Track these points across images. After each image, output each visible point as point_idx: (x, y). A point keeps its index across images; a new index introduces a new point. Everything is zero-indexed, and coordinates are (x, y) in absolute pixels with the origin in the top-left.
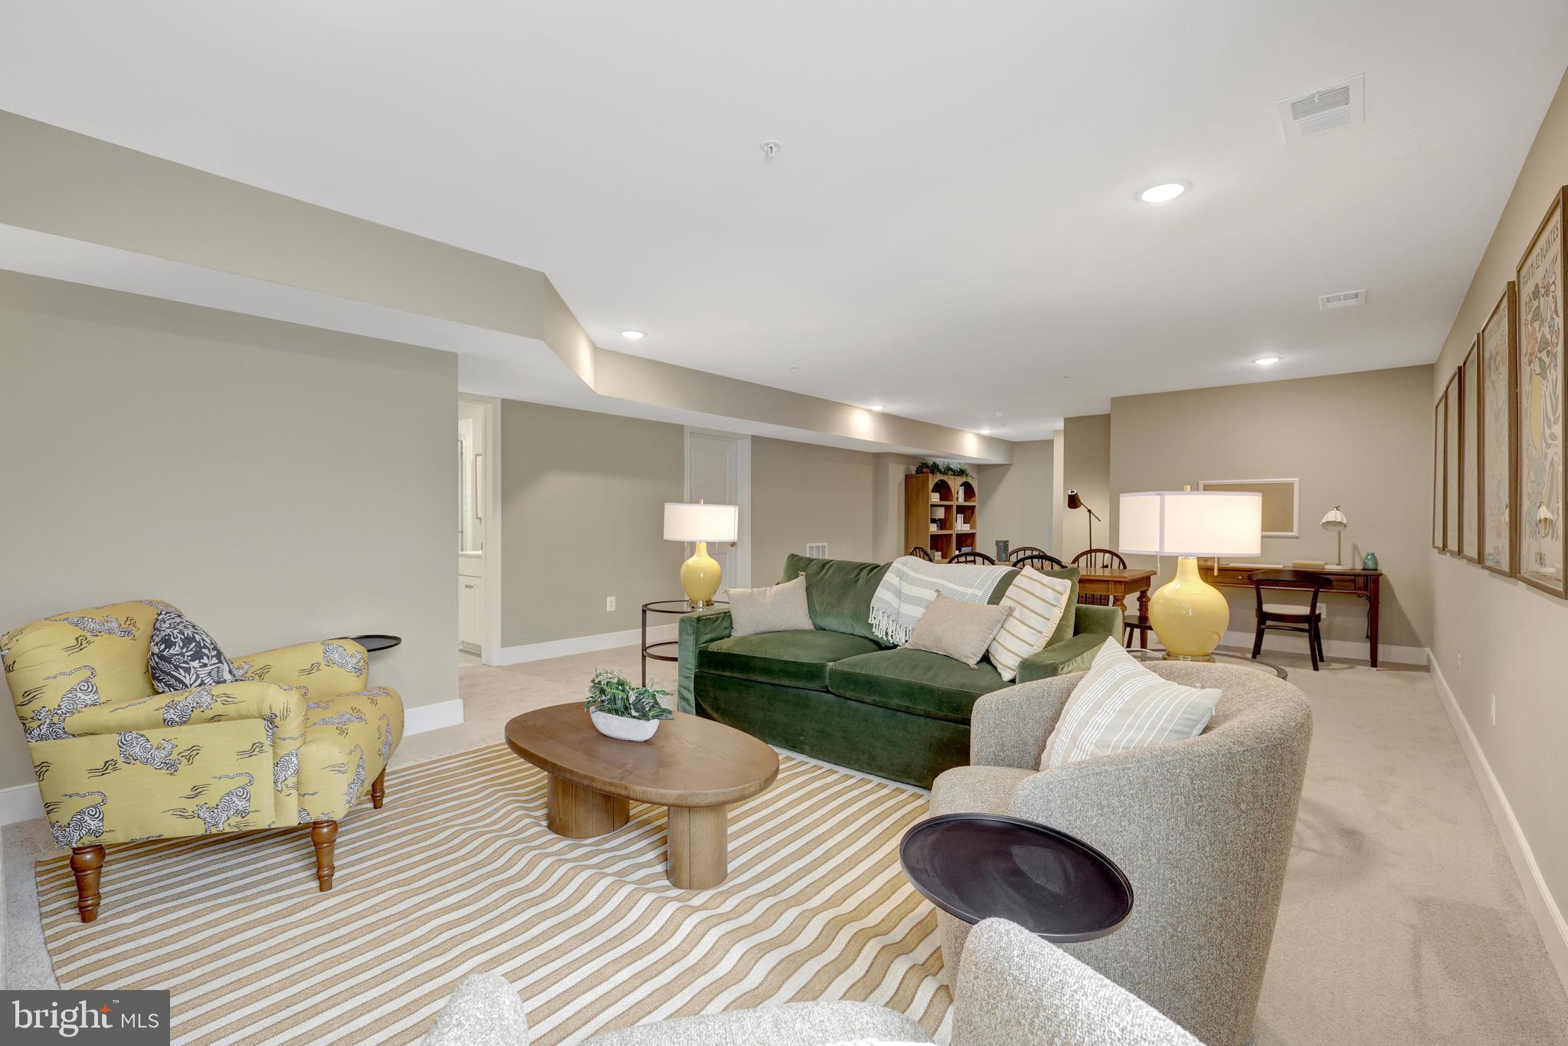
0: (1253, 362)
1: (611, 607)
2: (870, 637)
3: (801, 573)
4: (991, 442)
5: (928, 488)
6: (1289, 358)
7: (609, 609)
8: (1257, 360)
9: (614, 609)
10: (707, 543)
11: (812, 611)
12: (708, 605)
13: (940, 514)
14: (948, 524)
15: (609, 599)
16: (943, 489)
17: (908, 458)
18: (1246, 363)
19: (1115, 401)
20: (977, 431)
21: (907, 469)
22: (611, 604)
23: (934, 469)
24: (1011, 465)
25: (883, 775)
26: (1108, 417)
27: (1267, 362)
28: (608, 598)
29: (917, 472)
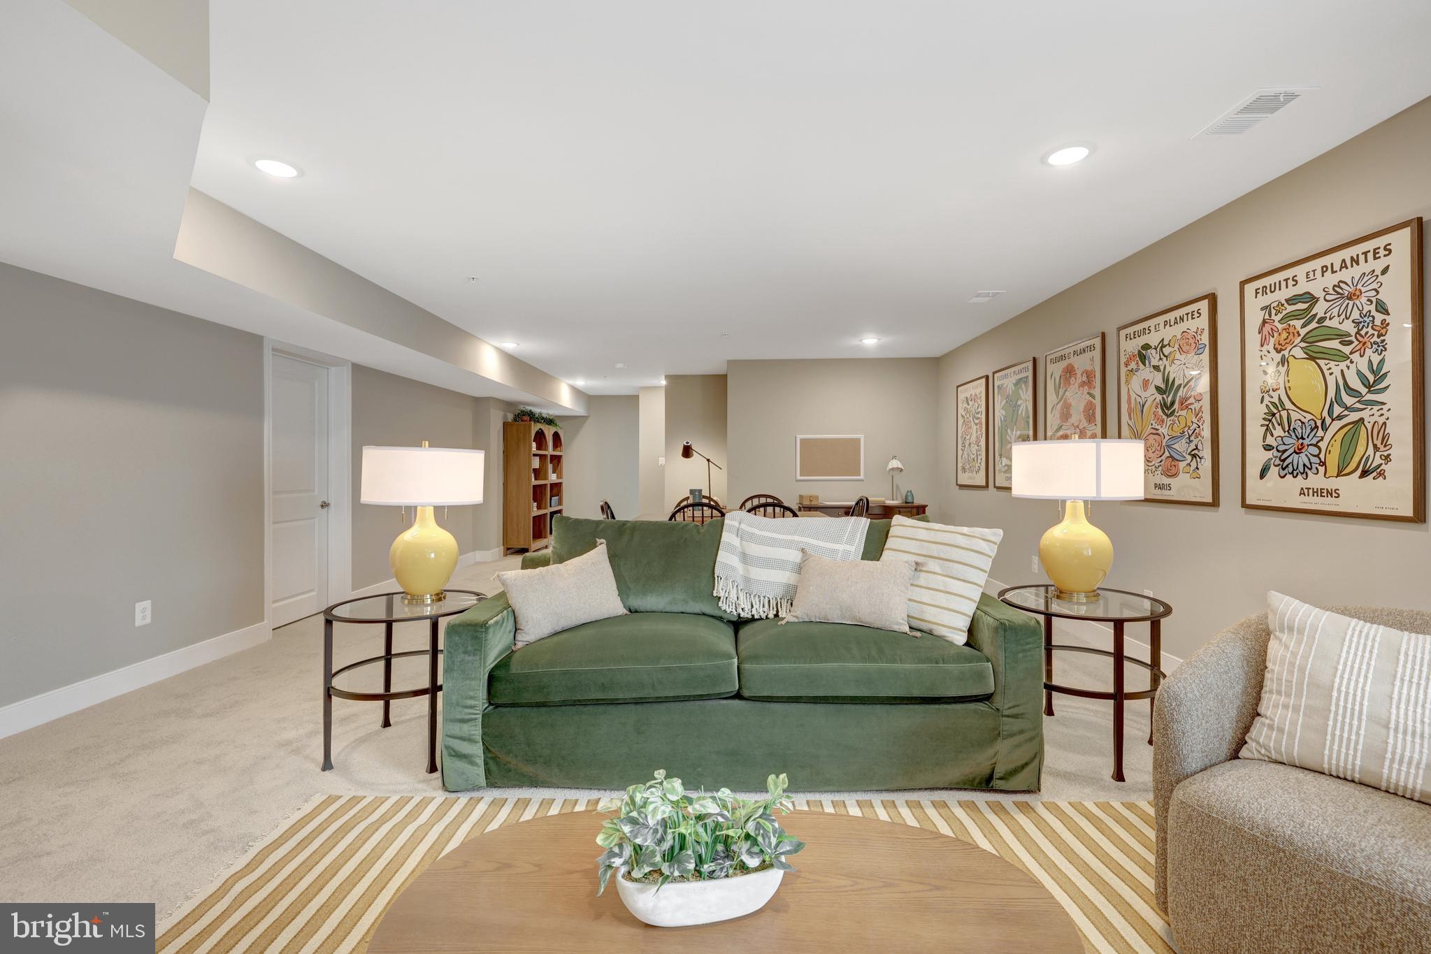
0: (861, 341)
1: (144, 618)
2: (717, 613)
3: (599, 541)
4: (578, 393)
5: (530, 437)
6: (886, 340)
7: (139, 622)
8: (865, 339)
9: (148, 620)
10: (434, 507)
11: (623, 589)
12: (440, 600)
13: (536, 463)
14: (542, 474)
15: (139, 606)
16: (540, 437)
17: (508, 405)
18: (854, 342)
19: (731, 363)
20: (571, 382)
21: (505, 416)
22: (143, 613)
23: (532, 417)
24: (589, 416)
25: (835, 789)
26: (725, 377)
27: (870, 342)
28: (137, 605)
29: (515, 420)
